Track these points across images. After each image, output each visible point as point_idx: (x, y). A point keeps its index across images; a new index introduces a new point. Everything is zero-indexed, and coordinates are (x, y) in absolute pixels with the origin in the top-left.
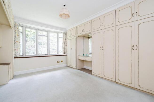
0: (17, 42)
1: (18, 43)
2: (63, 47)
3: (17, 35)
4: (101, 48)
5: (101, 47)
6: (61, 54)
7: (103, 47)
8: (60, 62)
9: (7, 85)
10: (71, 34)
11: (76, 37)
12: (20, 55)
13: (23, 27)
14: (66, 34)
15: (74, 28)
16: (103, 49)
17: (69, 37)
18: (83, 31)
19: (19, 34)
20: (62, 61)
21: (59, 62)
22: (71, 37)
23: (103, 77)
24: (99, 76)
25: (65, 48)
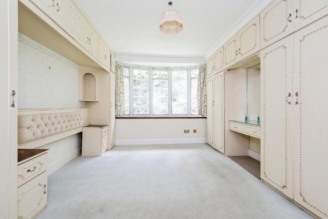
0: (120, 93)
1: (121, 95)
2: (199, 98)
3: (120, 82)
4: (290, 99)
5: (290, 95)
6: (195, 115)
7: (297, 95)
8: (191, 131)
9: (99, 158)
10: (214, 68)
11: (223, 72)
12: (124, 115)
13: (129, 67)
14: (203, 70)
15: (219, 51)
16: (297, 103)
17: (211, 75)
18: (238, 53)
19: (123, 79)
20: (195, 131)
21: (188, 131)
22: (213, 74)
23: (299, 200)
24: (284, 191)
25: (203, 102)
